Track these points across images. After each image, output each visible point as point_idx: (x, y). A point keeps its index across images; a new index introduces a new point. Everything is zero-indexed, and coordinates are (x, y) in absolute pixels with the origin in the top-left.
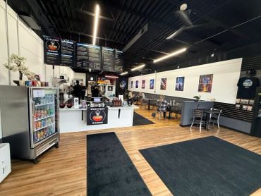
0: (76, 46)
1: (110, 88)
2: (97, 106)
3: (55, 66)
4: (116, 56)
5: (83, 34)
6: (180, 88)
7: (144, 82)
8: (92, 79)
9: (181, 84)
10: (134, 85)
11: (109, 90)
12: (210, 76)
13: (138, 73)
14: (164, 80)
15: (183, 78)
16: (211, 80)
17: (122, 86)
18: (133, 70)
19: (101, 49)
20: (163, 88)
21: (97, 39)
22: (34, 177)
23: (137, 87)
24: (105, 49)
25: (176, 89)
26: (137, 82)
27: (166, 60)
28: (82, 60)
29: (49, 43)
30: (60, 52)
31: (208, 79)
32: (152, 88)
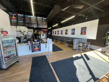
0: (25, 17)
1: (43, 35)
2: (35, 43)
3: (17, 26)
4: (44, 21)
5: (28, 11)
6: (73, 34)
7: (58, 31)
8: (36, 31)
9: (74, 32)
10: (54, 33)
11: (42, 36)
12: (85, 28)
13: (55, 28)
14: (67, 30)
15: (74, 29)
16: (86, 29)
17: (49, 34)
18: (53, 26)
19: (37, 18)
20: (66, 34)
21: (34, 13)
22: (6, 76)
23: (56, 34)
24: (39, 18)
25: (72, 34)
26: (56, 31)
27: (66, 21)
28: (28, 23)
29: (12, 16)
30: (17, 20)
31: (85, 29)
32: (62, 34)
